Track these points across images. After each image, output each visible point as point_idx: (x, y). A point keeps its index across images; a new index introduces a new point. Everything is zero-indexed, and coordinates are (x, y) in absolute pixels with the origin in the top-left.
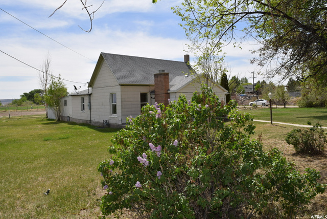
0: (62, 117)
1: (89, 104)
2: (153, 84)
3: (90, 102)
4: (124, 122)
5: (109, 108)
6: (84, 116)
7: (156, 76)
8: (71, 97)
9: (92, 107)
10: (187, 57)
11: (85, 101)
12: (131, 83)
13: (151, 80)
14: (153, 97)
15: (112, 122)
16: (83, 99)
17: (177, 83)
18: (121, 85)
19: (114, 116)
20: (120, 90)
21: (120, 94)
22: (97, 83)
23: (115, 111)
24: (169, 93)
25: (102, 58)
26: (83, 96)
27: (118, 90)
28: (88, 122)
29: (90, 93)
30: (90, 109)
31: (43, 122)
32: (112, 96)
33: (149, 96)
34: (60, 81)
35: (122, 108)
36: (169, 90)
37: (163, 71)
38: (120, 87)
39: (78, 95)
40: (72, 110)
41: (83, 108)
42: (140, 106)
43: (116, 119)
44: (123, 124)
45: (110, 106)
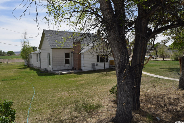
0: (30, 64)
2: (73, 47)
3: (40, 57)
4: (54, 69)
6: (38, 65)
7: (74, 43)
8: (33, 54)
9: (41, 60)
14: (73, 55)
16: (37, 55)
18: (52, 49)
19: (50, 66)
22: (43, 47)
23: (50, 63)
26: (37, 54)
27: (51, 51)
28: (39, 68)
29: (40, 52)
30: (40, 61)
32: (49, 54)
33: (70, 55)
35: (53, 62)
36: (81, 51)
38: (51, 49)
39: (35, 53)
40: (33, 61)
41: (37, 61)
42: (64, 60)
43: (50, 68)
44: (53, 71)
45: (48, 60)
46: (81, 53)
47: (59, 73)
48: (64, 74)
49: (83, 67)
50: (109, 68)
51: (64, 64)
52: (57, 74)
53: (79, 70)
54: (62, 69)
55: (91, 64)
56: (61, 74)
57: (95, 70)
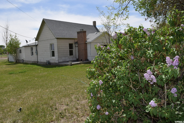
0: (19, 60)
1: (36, 51)
2: (77, 38)
3: (37, 50)
4: (60, 61)
6: (33, 59)
7: (78, 33)
8: (24, 48)
9: (38, 53)
10: (95, 23)
11: (33, 49)
12: (63, 37)
13: (75, 36)
14: (77, 46)
15: (52, 61)
17: (91, 37)
18: (57, 39)
19: (53, 58)
21: (56, 44)
22: (41, 38)
23: (53, 54)
24: (87, 43)
25: (44, 22)
26: (32, 47)
27: (55, 42)
28: (36, 62)
29: (36, 44)
30: (37, 54)
31: (6, 64)
32: (52, 45)
33: (74, 45)
34: (16, 38)
35: (58, 53)
36: (86, 41)
37: (82, 30)
38: (56, 40)
39: (28, 46)
40: (25, 56)
41: (32, 54)
42: (69, 51)
43: (55, 60)
44: (59, 62)
45: (50, 52)
46: (86, 42)
47: (69, 63)
48: (74, 64)
51: (69, 55)
52: (66, 65)
53: (85, 61)
54: (67, 60)
56: (71, 65)
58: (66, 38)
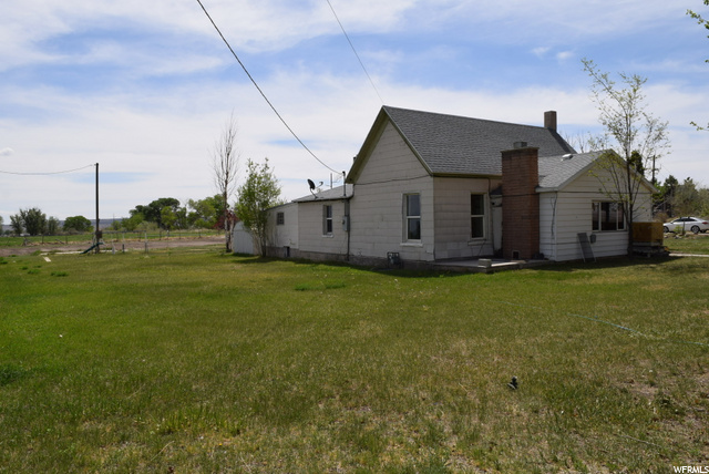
0: (272, 248)
1: (346, 219)
2: (499, 172)
3: (347, 215)
5: (399, 226)
6: (334, 244)
7: (506, 155)
8: (297, 206)
9: (352, 226)
10: (551, 117)
11: (334, 213)
12: (454, 171)
13: (494, 166)
14: (497, 204)
15: (406, 256)
16: (328, 212)
17: (552, 172)
18: (435, 175)
19: (415, 243)
20: (431, 186)
21: (431, 194)
22: (367, 173)
23: (415, 233)
24: (539, 194)
26: (328, 203)
27: (426, 189)
28: (343, 258)
29: (348, 195)
30: (349, 230)
32: (412, 202)
33: (486, 201)
34: (268, 171)
35: (436, 226)
36: (538, 186)
37: (524, 144)
38: (430, 179)
39: (315, 201)
41: (329, 227)
42: (470, 222)
43: (423, 249)
44: (437, 260)
45: (404, 222)
46: (538, 190)
47: (482, 264)
48: (498, 269)
49: (549, 247)
50: (626, 253)
51: (469, 237)
52: (468, 271)
53: (532, 258)
54: (463, 255)
55: (576, 235)
56: (491, 271)
57: (593, 259)
58: (463, 172)
